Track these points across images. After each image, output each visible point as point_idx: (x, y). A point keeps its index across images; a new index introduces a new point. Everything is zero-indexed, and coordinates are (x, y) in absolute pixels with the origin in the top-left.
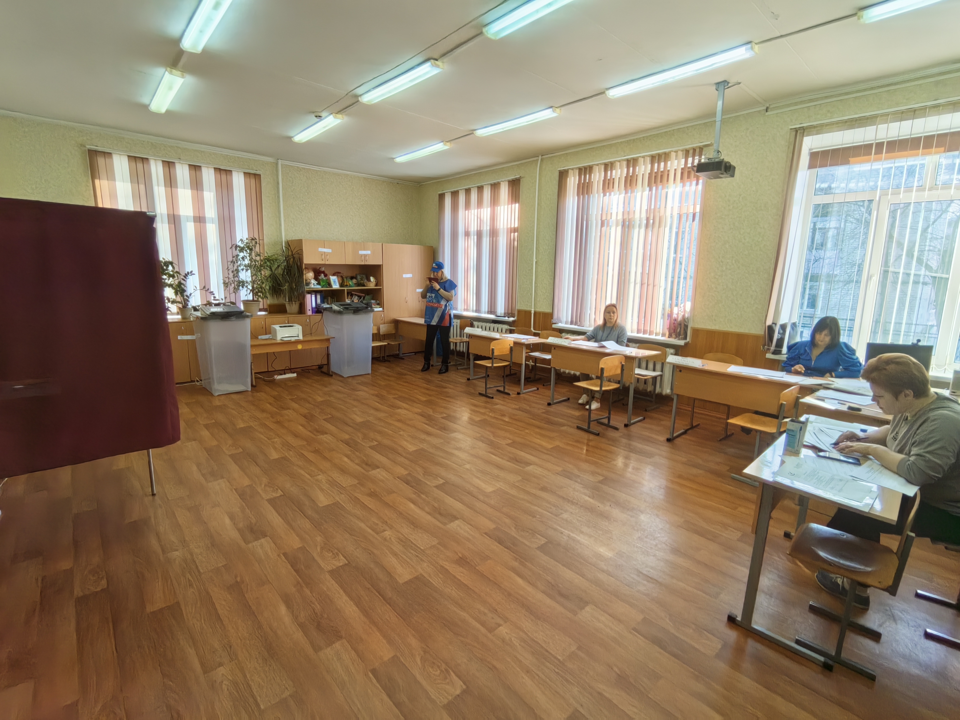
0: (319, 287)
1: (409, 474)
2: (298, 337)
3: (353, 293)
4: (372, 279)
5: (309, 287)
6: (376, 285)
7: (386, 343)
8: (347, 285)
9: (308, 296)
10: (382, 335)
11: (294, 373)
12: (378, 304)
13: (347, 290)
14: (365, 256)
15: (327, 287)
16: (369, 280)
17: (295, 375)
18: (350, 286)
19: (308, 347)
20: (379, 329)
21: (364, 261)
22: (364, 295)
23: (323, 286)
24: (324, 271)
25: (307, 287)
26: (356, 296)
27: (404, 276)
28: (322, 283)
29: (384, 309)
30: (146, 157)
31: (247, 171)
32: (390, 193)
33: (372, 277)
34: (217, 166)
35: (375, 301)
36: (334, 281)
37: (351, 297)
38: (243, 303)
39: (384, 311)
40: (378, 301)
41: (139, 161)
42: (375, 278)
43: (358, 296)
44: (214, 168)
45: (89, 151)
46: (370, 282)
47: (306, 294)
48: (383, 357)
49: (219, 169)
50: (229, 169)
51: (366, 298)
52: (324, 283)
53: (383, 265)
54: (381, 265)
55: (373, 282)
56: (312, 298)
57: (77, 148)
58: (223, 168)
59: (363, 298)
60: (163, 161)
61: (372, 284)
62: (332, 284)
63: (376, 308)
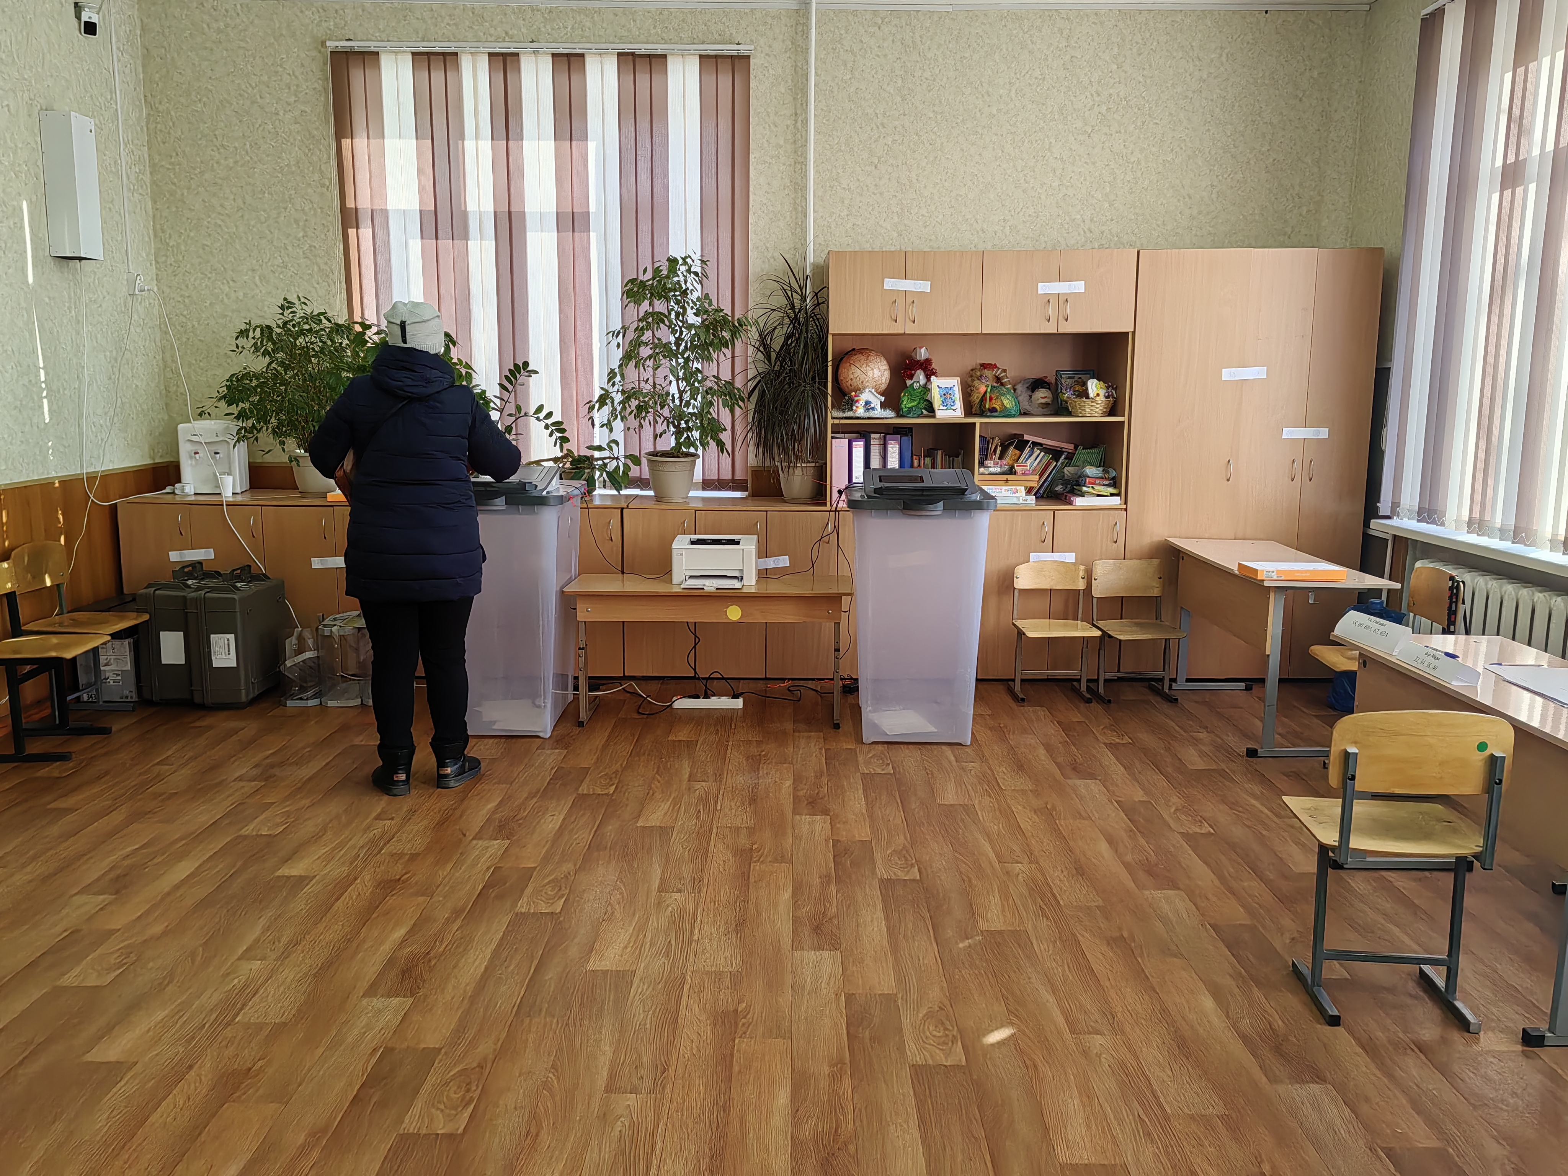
0: (888, 416)
2: (741, 579)
3: (1026, 437)
4: (1094, 387)
5: (850, 414)
6: (1107, 412)
7: (1099, 634)
8: (994, 410)
9: (838, 445)
10: (1101, 601)
12: (1110, 482)
13: (983, 424)
14: (1064, 300)
15: (921, 416)
16: (1082, 391)
17: (738, 702)
18: (1007, 413)
19: (760, 615)
20: (1089, 577)
21: (1056, 320)
22: (1070, 447)
23: (909, 413)
24: (928, 361)
25: (841, 415)
26: (1035, 449)
27: (1227, 374)
28: (904, 403)
29: (1126, 503)
30: (453, 50)
31: (711, 49)
32: (1227, 55)
33: (1095, 381)
34: (627, 48)
35: (1101, 469)
36: (946, 394)
37: (1018, 452)
38: (649, 461)
39: (1126, 510)
40: (1110, 470)
41: (437, 64)
42: (1105, 383)
43: (1047, 450)
44: (619, 54)
45: (336, 55)
46: (1088, 397)
47: (833, 438)
48: (1088, 681)
49: (633, 54)
50: (659, 52)
51: (1070, 457)
52: (914, 401)
53: (1134, 333)
54: (1128, 333)
55: (1094, 401)
56: (854, 450)
57: (314, 53)
58: (643, 52)
59: (1065, 458)
60: (490, 55)
61: (1092, 406)
62: (937, 403)
63: (1099, 495)
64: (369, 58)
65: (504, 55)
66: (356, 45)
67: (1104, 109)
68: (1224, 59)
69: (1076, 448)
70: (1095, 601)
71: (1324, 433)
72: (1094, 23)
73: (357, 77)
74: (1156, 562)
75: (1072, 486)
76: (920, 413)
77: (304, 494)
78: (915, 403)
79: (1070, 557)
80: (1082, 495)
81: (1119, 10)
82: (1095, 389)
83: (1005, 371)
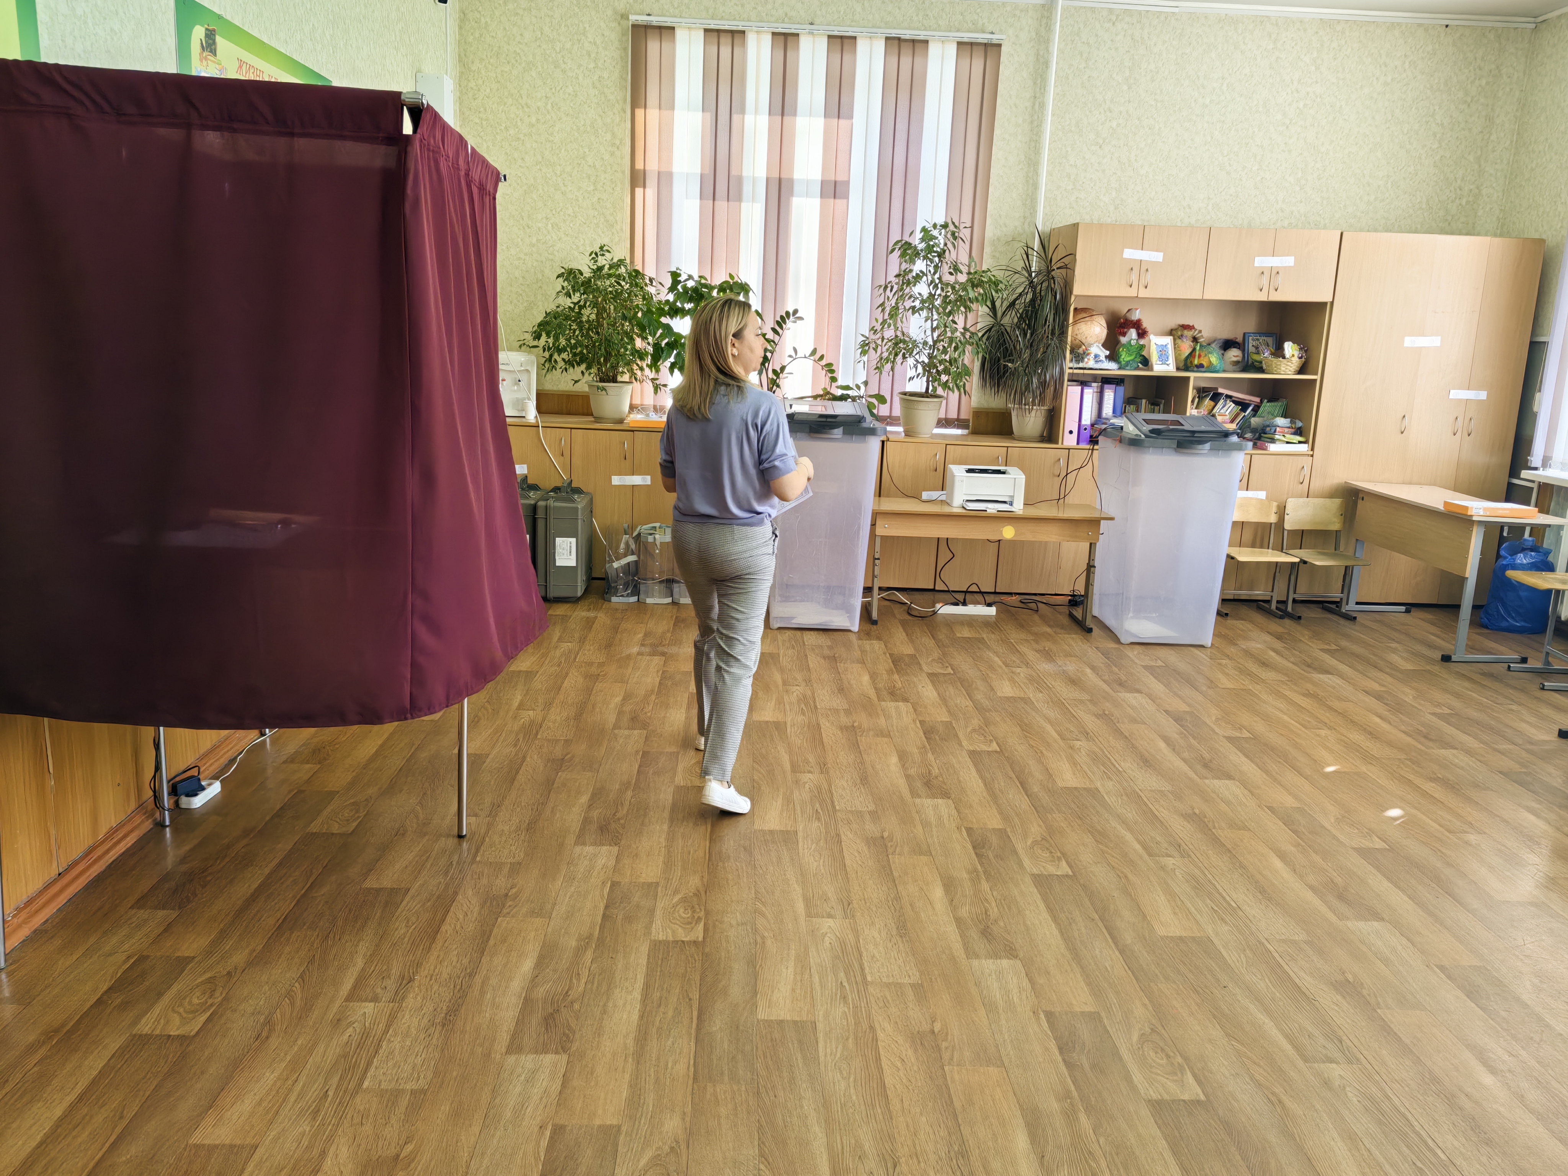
0: (1111, 368)
1: (1094, 1017)
2: (1011, 504)
3: (1220, 390)
4: (1289, 348)
5: (1081, 365)
6: (1302, 370)
7: (1297, 560)
8: (1201, 366)
9: (1072, 392)
10: (1292, 532)
11: (989, 605)
12: (1299, 432)
13: (1195, 378)
14: (1275, 272)
15: (1137, 368)
16: (1279, 352)
17: (992, 611)
18: (1211, 369)
19: (1030, 534)
20: (1282, 512)
21: (1265, 290)
22: (1258, 400)
23: (1127, 366)
24: (1139, 321)
25: (1076, 366)
26: (1228, 401)
27: (1408, 342)
28: (1123, 357)
29: (1312, 449)
30: (740, 28)
31: (967, 37)
32: (1410, 63)
33: (1290, 343)
34: (894, 33)
35: (1289, 420)
36: (1162, 350)
37: (1212, 403)
38: (901, 399)
39: (1312, 456)
40: (1297, 421)
41: (726, 40)
42: (1298, 345)
43: (1237, 403)
44: (887, 39)
45: (635, 26)
46: (1284, 357)
47: (1068, 385)
48: (1278, 602)
49: (899, 39)
50: (922, 38)
51: (1256, 410)
52: (1131, 355)
53: (1332, 303)
54: (1325, 304)
55: (1289, 360)
56: (1085, 396)
57: (614, 25)
58: (907, 37)
59: (1252, 410)
60: (774, 34)
61: (1288, 365)
62: (1154, 358)
63: (1288, 443)
64: (666, 31)
65: (785, 35)
66: (655, 20)
67: (1301, 105)
68: (1407, 65)
69: (1262, 402)
70: (1286, 533)
71: (1483, 395)
72: (1299, 29)
73: (653, 46)
74: (1338, 501)
75: (1260, 434)
76: (1136, 366)
77: (598, 420)
78: (1132, 358)
79: (1262, 495)
80: (1273, 441)
81: (1321, 19)
82: (1291, 351)
83: (1200, 332)
